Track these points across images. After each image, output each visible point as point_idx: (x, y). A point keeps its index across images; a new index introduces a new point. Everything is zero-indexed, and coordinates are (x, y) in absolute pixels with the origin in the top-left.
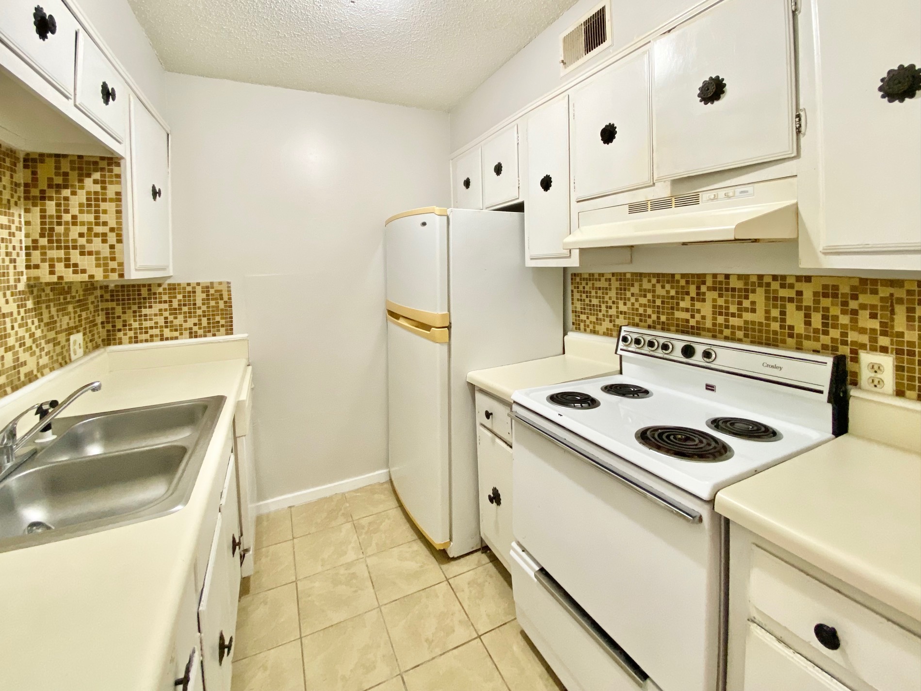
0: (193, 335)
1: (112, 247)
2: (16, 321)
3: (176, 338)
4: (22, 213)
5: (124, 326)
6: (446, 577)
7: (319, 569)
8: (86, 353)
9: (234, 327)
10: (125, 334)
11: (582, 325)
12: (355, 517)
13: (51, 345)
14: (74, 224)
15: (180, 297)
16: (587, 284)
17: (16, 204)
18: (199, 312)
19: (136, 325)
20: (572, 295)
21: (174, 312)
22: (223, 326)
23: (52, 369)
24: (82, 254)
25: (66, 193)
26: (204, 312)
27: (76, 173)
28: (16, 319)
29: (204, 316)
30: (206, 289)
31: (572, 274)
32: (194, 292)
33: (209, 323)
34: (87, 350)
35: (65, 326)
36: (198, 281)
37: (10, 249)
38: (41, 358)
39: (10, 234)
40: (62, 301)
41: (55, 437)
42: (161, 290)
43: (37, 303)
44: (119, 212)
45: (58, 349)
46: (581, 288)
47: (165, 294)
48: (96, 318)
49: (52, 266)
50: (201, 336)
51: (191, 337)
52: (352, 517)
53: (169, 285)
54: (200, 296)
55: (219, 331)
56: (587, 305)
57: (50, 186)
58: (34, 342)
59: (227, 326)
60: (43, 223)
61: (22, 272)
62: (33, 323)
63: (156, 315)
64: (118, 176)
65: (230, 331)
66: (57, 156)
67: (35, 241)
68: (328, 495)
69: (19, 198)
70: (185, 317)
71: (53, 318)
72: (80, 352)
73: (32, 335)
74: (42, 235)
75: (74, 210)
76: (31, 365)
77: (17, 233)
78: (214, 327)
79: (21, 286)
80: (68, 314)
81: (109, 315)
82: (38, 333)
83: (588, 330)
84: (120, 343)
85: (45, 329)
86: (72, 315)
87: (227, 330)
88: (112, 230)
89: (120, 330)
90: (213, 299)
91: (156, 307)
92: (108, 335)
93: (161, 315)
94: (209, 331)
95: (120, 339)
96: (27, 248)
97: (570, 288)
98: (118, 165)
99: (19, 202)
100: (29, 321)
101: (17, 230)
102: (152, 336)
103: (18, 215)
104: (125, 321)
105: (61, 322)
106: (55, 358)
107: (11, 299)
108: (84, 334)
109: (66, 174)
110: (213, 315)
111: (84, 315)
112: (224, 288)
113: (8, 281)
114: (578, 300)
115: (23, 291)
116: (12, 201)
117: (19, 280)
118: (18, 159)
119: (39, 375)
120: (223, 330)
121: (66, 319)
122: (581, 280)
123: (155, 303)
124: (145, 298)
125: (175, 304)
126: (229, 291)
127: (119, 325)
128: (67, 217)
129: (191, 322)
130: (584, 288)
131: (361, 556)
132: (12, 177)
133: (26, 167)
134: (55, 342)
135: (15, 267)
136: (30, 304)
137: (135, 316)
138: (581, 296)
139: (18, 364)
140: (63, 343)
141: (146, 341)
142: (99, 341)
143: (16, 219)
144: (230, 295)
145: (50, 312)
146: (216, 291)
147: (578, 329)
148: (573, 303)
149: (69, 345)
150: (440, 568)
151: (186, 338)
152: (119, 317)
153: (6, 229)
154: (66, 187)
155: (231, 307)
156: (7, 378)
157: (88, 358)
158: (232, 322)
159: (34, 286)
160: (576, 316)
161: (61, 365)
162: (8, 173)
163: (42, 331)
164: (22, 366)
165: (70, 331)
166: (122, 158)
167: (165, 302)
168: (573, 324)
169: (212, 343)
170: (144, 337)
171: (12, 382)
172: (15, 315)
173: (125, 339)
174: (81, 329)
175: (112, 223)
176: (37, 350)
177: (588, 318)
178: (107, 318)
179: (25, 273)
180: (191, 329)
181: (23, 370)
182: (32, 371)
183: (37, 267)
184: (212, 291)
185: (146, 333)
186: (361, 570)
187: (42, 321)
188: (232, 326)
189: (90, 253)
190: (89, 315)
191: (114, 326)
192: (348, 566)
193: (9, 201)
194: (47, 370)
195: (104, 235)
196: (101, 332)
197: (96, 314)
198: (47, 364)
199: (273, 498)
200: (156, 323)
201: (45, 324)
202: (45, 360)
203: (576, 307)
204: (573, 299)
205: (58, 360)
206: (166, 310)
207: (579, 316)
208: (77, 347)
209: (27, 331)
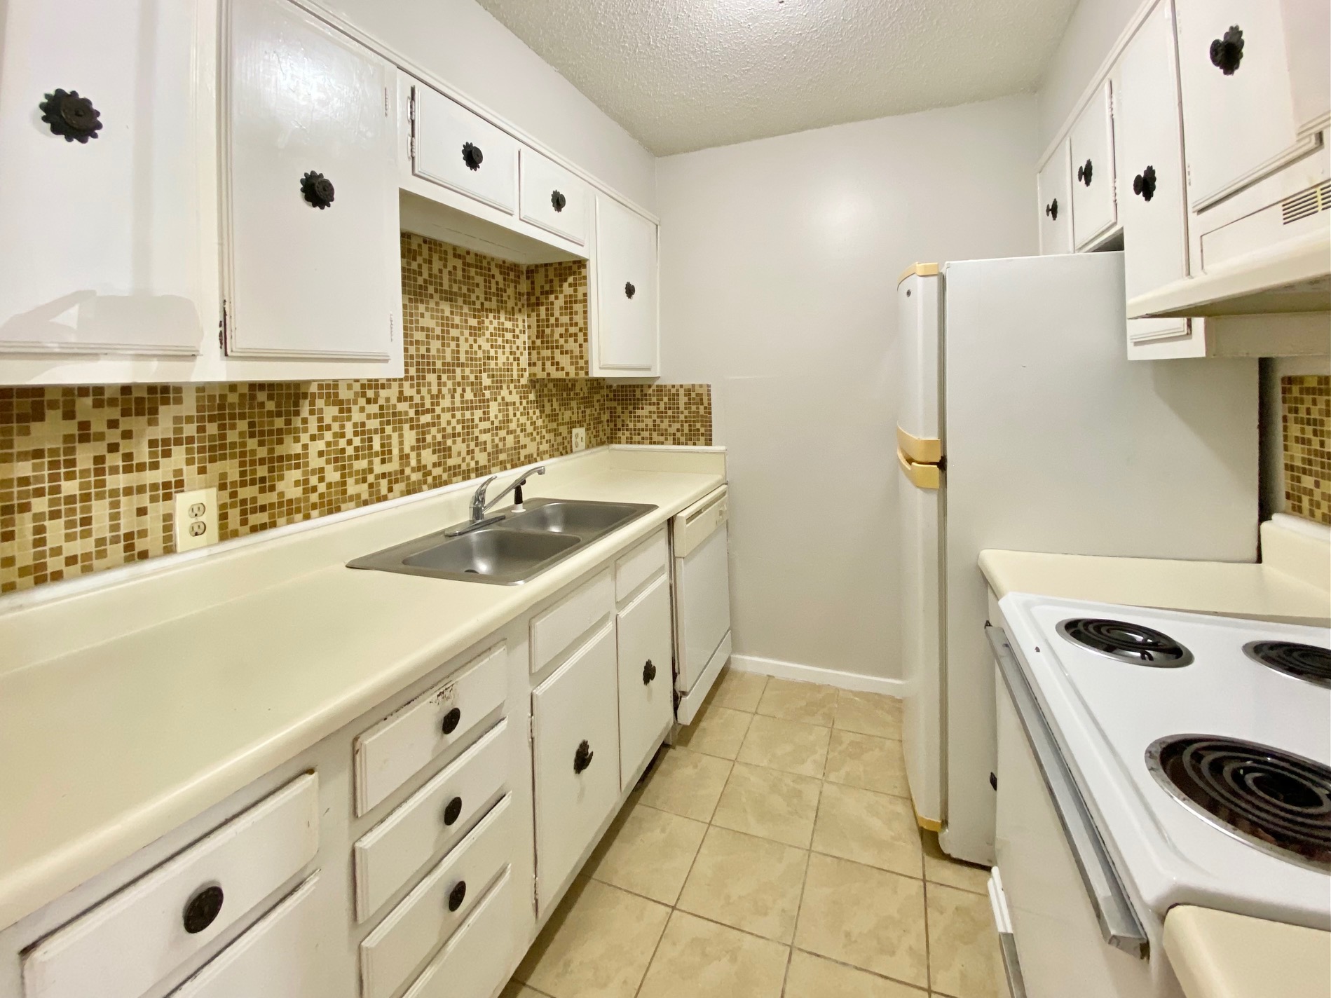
0: (676, 442)
1: (581, 346)
2: (518, 410)
3: (662, 443)
4: (526, 319)
5: (623, 425)
6: (924, 875)
7: (765, 763)
8: (588, 447)
9: (713, 437)
10: (623, 434)
11: (1305, 499)
12: (838, 726)
13: (552, 434)
14: (557, 326)
15: (666, 399)
16: (1314, 402)
17: (520, 311)
18: (682, 417)
19: (631, 426)
20: (1285, 429)
21: (661, 415)
22: (702, 435)
23: (551, 456)
24: (562, 353)
25: (552, 297)
26: (686, 417)
27: (558, 279)
28: (518, 408)
29: (686, 422)
30: (688, 392)
31: (1283, 380)
32: (678, 395)
33: (690, 430)
34: (591, 445)
35: (567, 419)
36: (681, 383)
37: (514, 349)
38: (541, 444)
39: (514, 337)
40: (565, 395)
41: (524, 510)
42: (650, 391)
43: (540, 396)
44: (585, 312)
45: (559, 439)
46: (1302, 414)
47: (654, 396)
48: (602, 415)
49: (544, 364)
50: (682, 444)
51: (674, 444)
52: (833, 724)
53: (657, 386)
54: (683, 400)
55: (699, 440)
56: (1316, 453)
57: (542, 293)
58: (534, 430)
59: (706, 435)
60: (538, 326)
61: (525, 369)
62: (534, 413)
63: (646, 417)
64: (585, 278)
65: (709, 442)
66: (546, 265)
67: (533, 342)
68: (818, 681)
69: (523, 305)
70: (670, 421)
71: (555, 411)
72: (583, 445)
73: (533, 423)
74: (538, 337)
75: (557, 314)
76: (532, 448)
77: (521, 336)
78: (694, 435)
79: (524, 381)
80: (571, 409)
81: (612, 411)
82: (539, 423)
83: (1318, 513)
84: (620, 443)
85: (547, 420)
86: (575, 410)
87: (706, 440)
88: (581, 330)
89: (619, 430)
90: (694, 404)
91: (648, 408)
92: (612, 434)
93: (650, 417)
94: (690, 440)
95: (620, 438)
96: (529, 348)
97: (1279, 409)
98: (585, 267)
99: (522, 310)
100: (531, 412)
101: (521, 333)
102: (643, 438)
103: (522, 320)
104: (623, 421)
105: (563, 415)
106: (555, 447)
107: (514, 391)
108: (587, 430)
109: (551, 281)
110: (694, 421)
111: (588, 411)
112: (703, 391)
113: (512, 375)
114: (1297, 440)
115: (526, 385)
116: (516, 309)
117: (522, 376)
118: (522, 272)
119: (538, 459)
120: (702, 438)
121: (568, 414)
122: (1301, 392)
123: (646, 404)
124: (638, 399)
125: (662, 406)
126: (709, 395)
127: (619, 426)
128: (552, 320)
129: (676, 426)
130: (1308, 411)
131: (820, 776)
132: (516, 287)
133: (528, 278)
134: (557, 433)
135: (518, 365)
136: (532, 397)
137: (630, 417)
138: (1303, 431)
139: (518, 447)
140: (565, 433)
141: (639, 443)
142: (605, 438)
143: (520, 323)
144: (709, 399)
145: (552, 406)
146: (697, 395)
147: (1297, 510)
148: (1286, 448)
149: (571, 438)
150: (923, 858)
151: (670, 444)
152: (619, 417)
153: (510, 332)
154: (552, 292)
155: (710, 413)
156: (508, 456)
157: (588, 452)
158: (711, 431)
159: (534, 382)
160: (1293, 478)
161: (562, 454)
162: (512, 285)
163: (544, 421)
164: (522, 448)
165: (572, 425)
166: (586, 260)
167: (654, 404)
168: (1288, 496)
169: (692, 452)
170: (637, 438)
171: (512, 460)
172: (518, 404)
173: (623, 438)
174: (585, 424)
175: (581, 325)
176: (538, 438)
177: (1317, 484)
178: (611, 417)
179: (527, 370)
180: (674, 434)
181: (523, 453)
182: (532, 455)
183: (535, 364)
184: (693, 395)
185: (639, 434)
186: (811, 793)
187: (544, 412)
188: (711, 435)
189: (567, 352)
190: (594, 412)
191: (615, 425)
192: (800, 778)
193: (513, 308)
194: (547, 456)
195: (576, 335)
196: (606, 428)
197: (602, 412)
198: (547, 451)
199: (751, 655)
200: (647, 425)
201: (547, 415)
202: (544, 447)
203: (1292, 457)
204: (1286, 438)
205: (558, 448)
206: (654, 412)
207: (1299, 480)
208: (579, 440)
209: (528, 419)
